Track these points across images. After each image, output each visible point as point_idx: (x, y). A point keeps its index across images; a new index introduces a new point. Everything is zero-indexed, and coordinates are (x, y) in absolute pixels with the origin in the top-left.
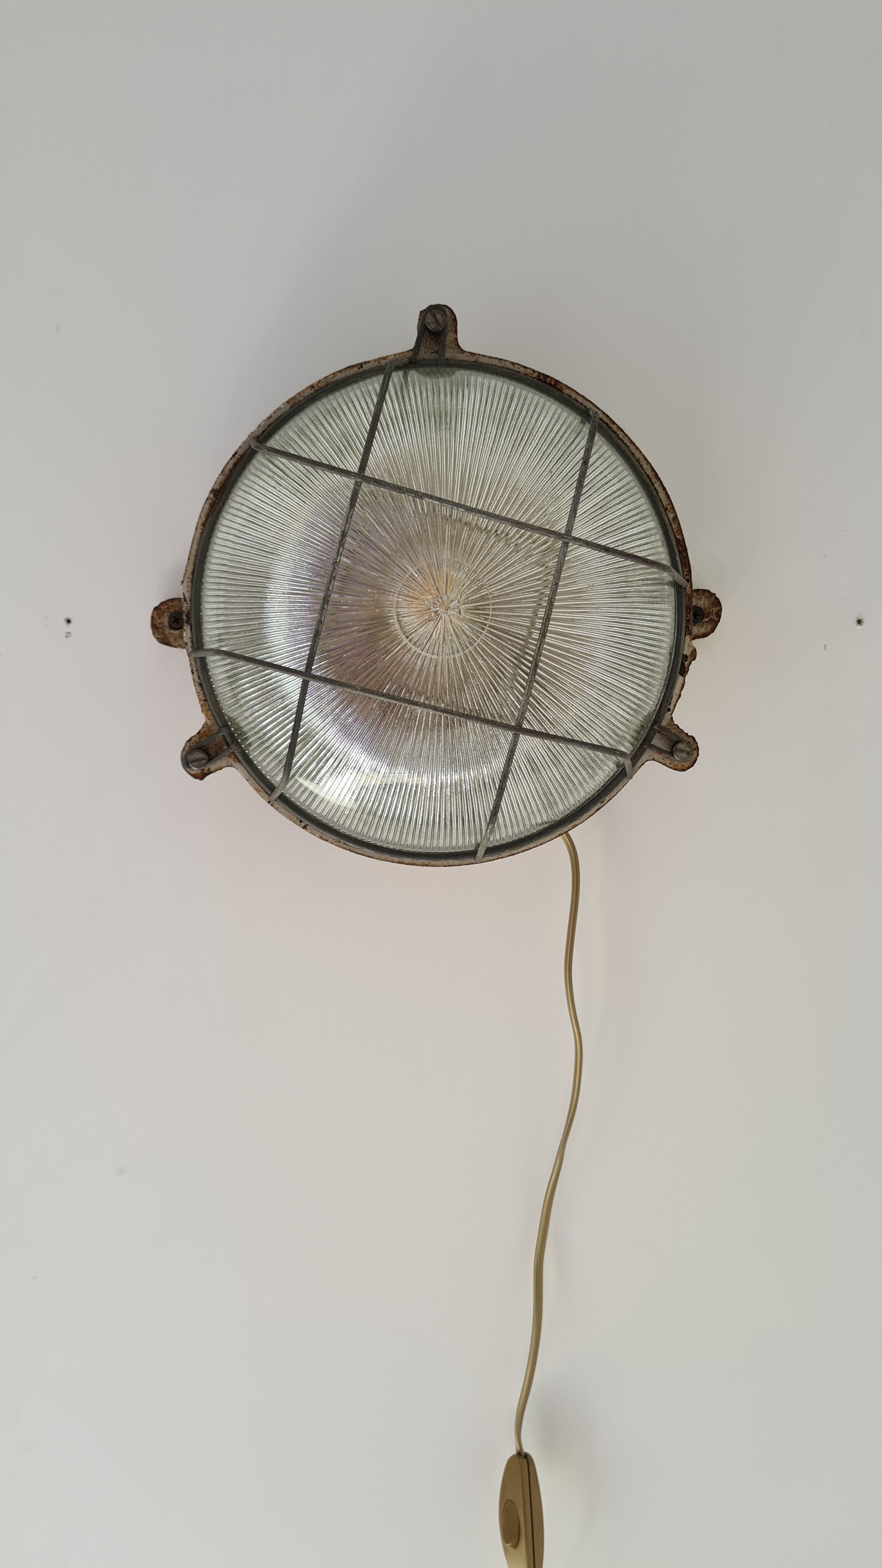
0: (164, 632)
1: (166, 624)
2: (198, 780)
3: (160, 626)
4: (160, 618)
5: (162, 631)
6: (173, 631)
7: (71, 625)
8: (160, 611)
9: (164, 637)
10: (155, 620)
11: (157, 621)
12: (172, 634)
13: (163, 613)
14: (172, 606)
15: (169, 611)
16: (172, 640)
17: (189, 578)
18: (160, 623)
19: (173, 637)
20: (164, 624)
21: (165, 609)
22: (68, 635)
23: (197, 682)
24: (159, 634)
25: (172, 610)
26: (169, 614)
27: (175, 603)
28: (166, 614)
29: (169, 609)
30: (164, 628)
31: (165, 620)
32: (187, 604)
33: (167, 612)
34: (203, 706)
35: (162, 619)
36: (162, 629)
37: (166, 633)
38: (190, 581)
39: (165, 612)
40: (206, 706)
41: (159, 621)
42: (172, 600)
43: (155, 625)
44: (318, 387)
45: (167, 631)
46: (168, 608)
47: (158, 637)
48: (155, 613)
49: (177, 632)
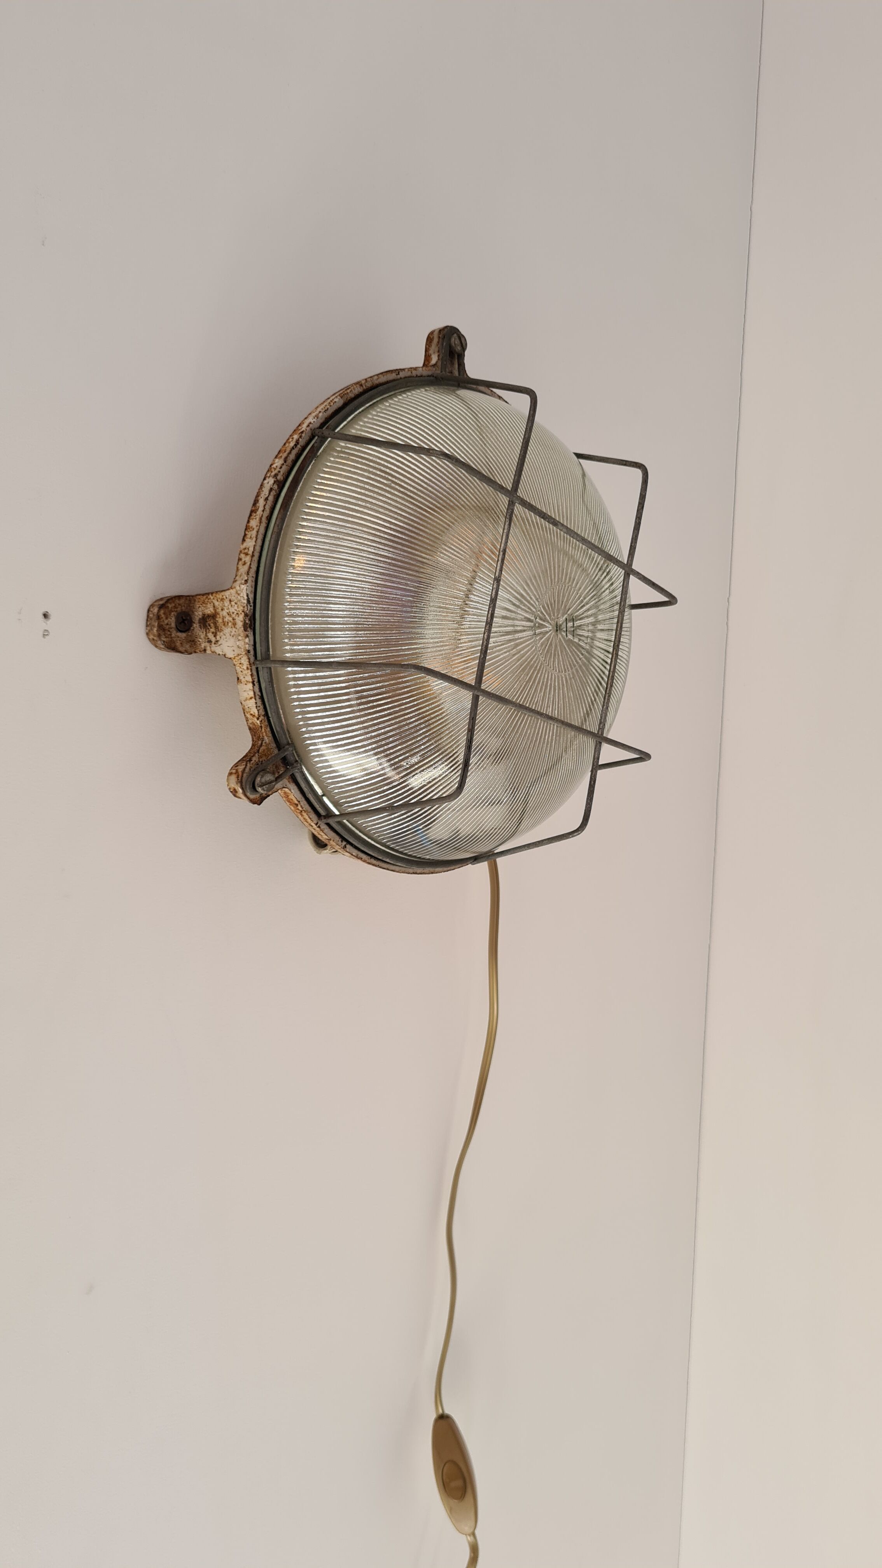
0: (171, 635)
1: (173, 625)
2: (258, 805)
3: (167, 627)
4: (167, 618)
5: (169, 633)
6: (179, 634)
7: (49, 622)
8: (167, 610)
9: (171, 641)
11: (163, 621)
12: (178, 637)
13: (171, 611)
14: (179, 604)
15: (176, 610)
16: (178, 644)
17: (253, 577)
18: (167, 624)
19: (180, 640)
20: (170, 625)
21: (172, 607)
22: (46, 634)
24: (166, 637)
25: (179, 609)
26: (175, 614)
27: (182, 601)
28: (173, 613)
29: (176, 608)
30: (171, 630)
31: (172, 621)
32: (251, 606)
33: (174, 611)
35: (169, 619)
36: (169, 631)
37: (173, 635)
38: (254, 581)
39: (173, 611)
41: (166, 622)
42: (179, 597)
43: (162, 625)
45: (174, 633)
46: (175, 607)
47: (164, 641)
48: (162, 612)
49: (183, 635)
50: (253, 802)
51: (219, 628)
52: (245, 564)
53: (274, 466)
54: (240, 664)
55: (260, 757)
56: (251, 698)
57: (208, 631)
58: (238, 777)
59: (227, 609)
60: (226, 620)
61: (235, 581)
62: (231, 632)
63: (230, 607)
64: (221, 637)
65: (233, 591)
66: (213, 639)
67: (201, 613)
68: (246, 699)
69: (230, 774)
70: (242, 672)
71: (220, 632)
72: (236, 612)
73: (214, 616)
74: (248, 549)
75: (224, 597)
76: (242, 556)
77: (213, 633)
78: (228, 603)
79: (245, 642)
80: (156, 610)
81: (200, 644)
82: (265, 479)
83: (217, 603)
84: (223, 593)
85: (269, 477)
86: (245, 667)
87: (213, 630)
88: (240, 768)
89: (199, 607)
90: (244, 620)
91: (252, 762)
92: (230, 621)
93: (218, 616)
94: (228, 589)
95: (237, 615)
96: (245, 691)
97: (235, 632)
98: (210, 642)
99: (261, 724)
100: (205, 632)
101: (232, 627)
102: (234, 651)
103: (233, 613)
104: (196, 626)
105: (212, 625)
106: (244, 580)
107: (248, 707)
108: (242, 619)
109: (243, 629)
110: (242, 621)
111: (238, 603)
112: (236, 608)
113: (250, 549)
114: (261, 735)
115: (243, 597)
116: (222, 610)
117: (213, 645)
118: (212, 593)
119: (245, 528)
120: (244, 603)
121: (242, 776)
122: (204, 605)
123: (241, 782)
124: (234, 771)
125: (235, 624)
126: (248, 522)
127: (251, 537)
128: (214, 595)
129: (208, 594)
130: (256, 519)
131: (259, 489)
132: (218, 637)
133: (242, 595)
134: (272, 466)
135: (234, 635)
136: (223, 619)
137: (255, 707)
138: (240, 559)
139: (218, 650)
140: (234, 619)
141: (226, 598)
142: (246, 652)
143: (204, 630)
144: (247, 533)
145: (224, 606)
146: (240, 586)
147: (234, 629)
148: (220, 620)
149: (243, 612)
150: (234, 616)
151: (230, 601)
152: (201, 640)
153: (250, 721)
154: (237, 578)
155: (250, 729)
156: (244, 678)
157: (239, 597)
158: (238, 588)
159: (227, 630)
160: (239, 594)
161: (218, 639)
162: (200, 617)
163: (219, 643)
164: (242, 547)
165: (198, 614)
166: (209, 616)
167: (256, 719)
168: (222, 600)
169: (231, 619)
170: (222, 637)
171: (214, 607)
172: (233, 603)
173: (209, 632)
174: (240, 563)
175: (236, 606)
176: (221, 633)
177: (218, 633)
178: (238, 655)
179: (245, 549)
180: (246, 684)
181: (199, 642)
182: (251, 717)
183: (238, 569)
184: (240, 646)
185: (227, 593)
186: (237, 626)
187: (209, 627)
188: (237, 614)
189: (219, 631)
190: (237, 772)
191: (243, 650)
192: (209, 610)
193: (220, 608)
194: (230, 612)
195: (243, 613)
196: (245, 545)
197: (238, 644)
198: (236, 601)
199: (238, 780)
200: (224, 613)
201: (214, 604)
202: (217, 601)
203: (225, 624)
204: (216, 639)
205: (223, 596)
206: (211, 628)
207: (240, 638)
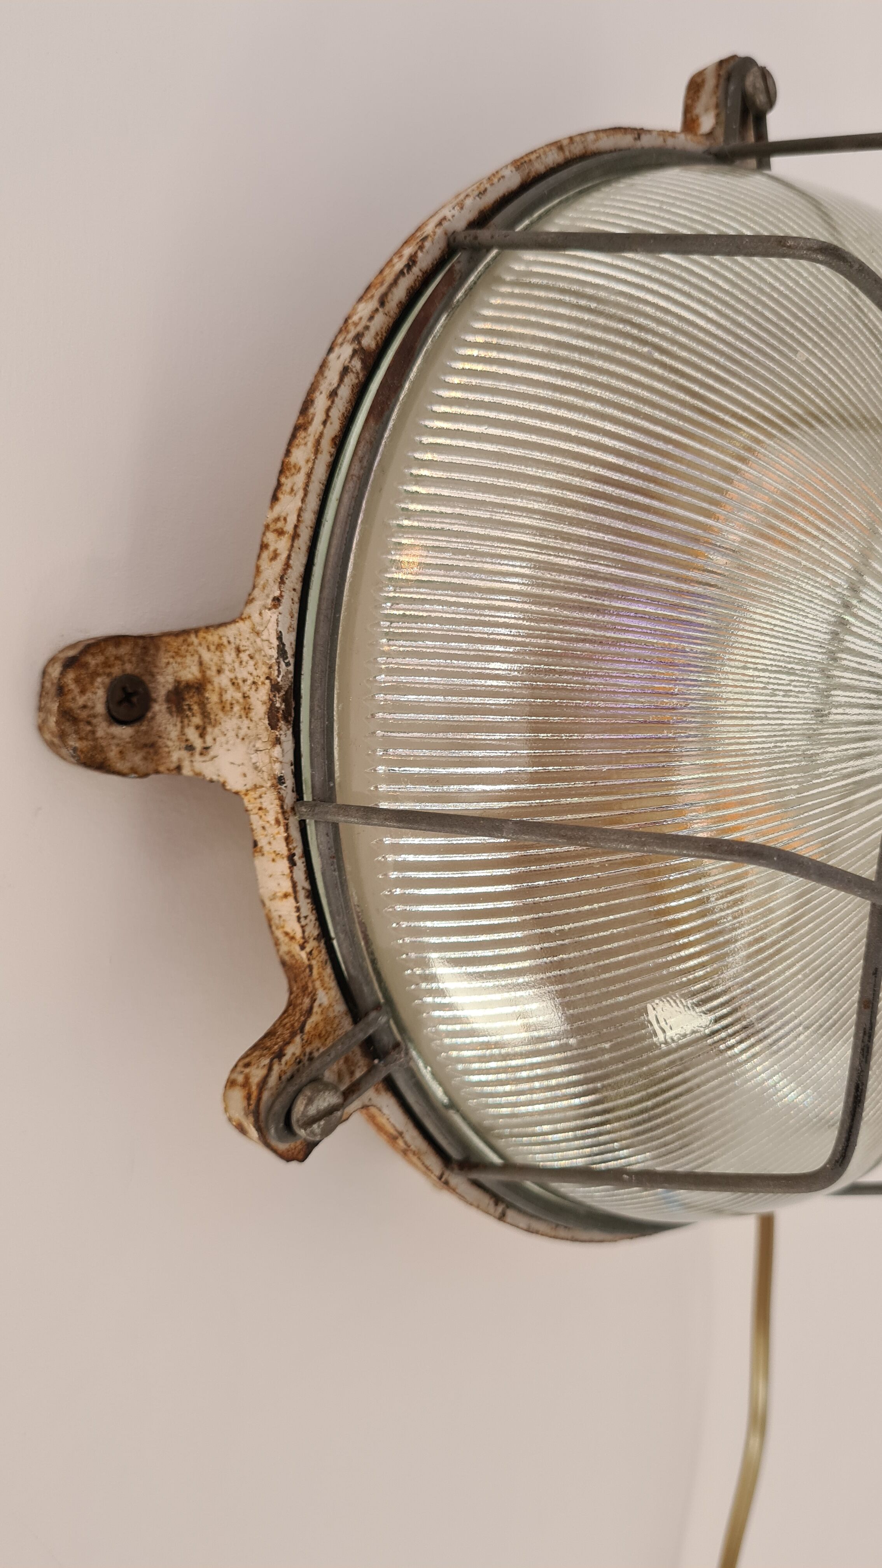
0: (93, 732)
1: (100, 708)
2: (294, 1164)
3: (84, 714)
4: (83, 692)
5: (89, 728)
6: (117, 730)
8: (83, 672)
9: (94, 748)
10: (69, 697)
11: (74, 699)
12: (113, 737)
13: (95, 675)
14: (117, 658)
15: (108, 670)
16: (113, 754)
17: (294, 590)
18: (85, 707)
19: (118, 745)
20: (93, 708)
21: (97, 665)
23: (303, 888)
24: (81, 739)
25: (116, 671)
26: (107, 680)
27: (124, 650)
28: (99, 680)
29: (109, 666)
30: (94, 721)
31: (98, 697)
32: (288, 664)
33: (104, 673)
34: (315, 953)
35: (89, 695)
36: (89, 723)
37: (100, 733)
38: (296, 599)
39: (99, 675)
40: (320, 952)
41: (81, 700)
42: (117, 640)
43: (71, 710)
44: (570, 152)
45: (103, 729)
46: (106, 664)
47: (75, 749)
48: (71, 676)
49: (124, 732)
50: (288, 1157)
51: (212, 716)
52: (275, 556)
53: (355, 318)
54: (260, 809)
55: (306, 1043)
56: (286, 896)
57: (186, 721)
58: (248, 1097)
59: (230, 671)
60: (227, 697)
61: (250, 601)
62: (239, 728)
63: (237, 665)
64: (215, 740)
65: (244, 627)
66: (198, 743)
67: (170, 679)
68: (273, 897)
69: (231, 1083)
70: (264, 828)
71: (214, 726)
72: (250, 680)
73: (199, 687)
74: (285, 519)
75: (225, 640)
76: (271, 537)
77: (197, 727)
78: (234, 654)
79: (271, 757)
80: (55, 671)
81: (169, 752)
82: (331, 350)
83: (206, 656)
84: (221, 631)
85: (342, 344)
86: (271, 817)
87: (197, 720)
88: (257, 1074)
89: (168, 663)
90: (270, 699)
91: (284, 1060)
92: (238, 702)
93: (209, 687)
94: (234, 621)
95: (254, 687)
96: (271, 876)
97: (249, 728)
98: (190, 748)
99: (309, 960)
100: (179, 725)
101: (241, 717)
102: (245, 775)
103: (244, 681)
104: (159, 708)
105: (195, 707)
106: (271, 597)
107: (280, 916)
108: (265, 698)
109: (267, 722)
110: (264, 703)
111: (257, 656)
112: (251, 667)
113: (288, 519)
114: (310, 985)
115: (268, 641)
116: (219, 672)
117: (197, 757)
118: (196, 631)
119: (277, 467)
120: (272, 657)
121: (259, 1099)
122: (179, 660)
123: (255, 1113)
124: (240, 1079)
125: (247, 710)
126: (288, 452)
127: (292, 490)
128: (201, 634)
129: (186, 632)
130: (306, 444)
131: (316, 377)
132: (209, 739)
133: (265, 636)
134: (350, 321)
135: (246, 735)
136: (221, 695)
137: (295, 919)
138: (264, 546)
139: (209, 770)
140: (245, 697)
141: (229, 642)
142: (275, 781)
143: (179, 719)
144: (283, 480)
145: (224, 663)
146: (260, 614)
147: (246, 722)
148: (213, 698)
149: (267, 678)
150: (245, 688)
151: (238, 650)
152: (170, 743)
153: (284, 948)
154: (256, 592)
155: (284, 963)
156: (270, 843)
157: (258, 640)
158: (256, 617)
159: (230, 723)
160: (258, 634)
161: (209, 744)
162: (170, 687)
163: (212, 753)
164: (272, 515)
165: (164, 683)
166: (189, 686)
167: (298, 948)
168: (220, 647)
169: (238, 696)
170: (218, 739)
171: (201, 663)
172: (244, 656)
173: (189, 725)
174: (266, 555)
175: (252, 663)
176: (216, 730)
177: (209, 729)
178: (256, 787)
179: (277, 519)
180: (273, 860)
181: (167, 746)
182: (287, 939)
183: (258, 571)
184: (260, 764)
185: (230, 632)
186: (252, 714)
187: (188, 713)
188: (254, 683)
189: (210, 723)
190: (246, 1084)
191: (266, 776)
192: (190, 672)
193: (214, 669)
194: (236, 678)
195: (267, 682)
196: (278, 509)
197: (254, 761)
198: (251, 651)
199: (249, 1105)
200: (223, 680)
201: (200, 657)
202: (209, 649)
203: (227, 707)
204: (204, 742)
205: (220, 638)
206: (193, 715)
207: (259, 745)
